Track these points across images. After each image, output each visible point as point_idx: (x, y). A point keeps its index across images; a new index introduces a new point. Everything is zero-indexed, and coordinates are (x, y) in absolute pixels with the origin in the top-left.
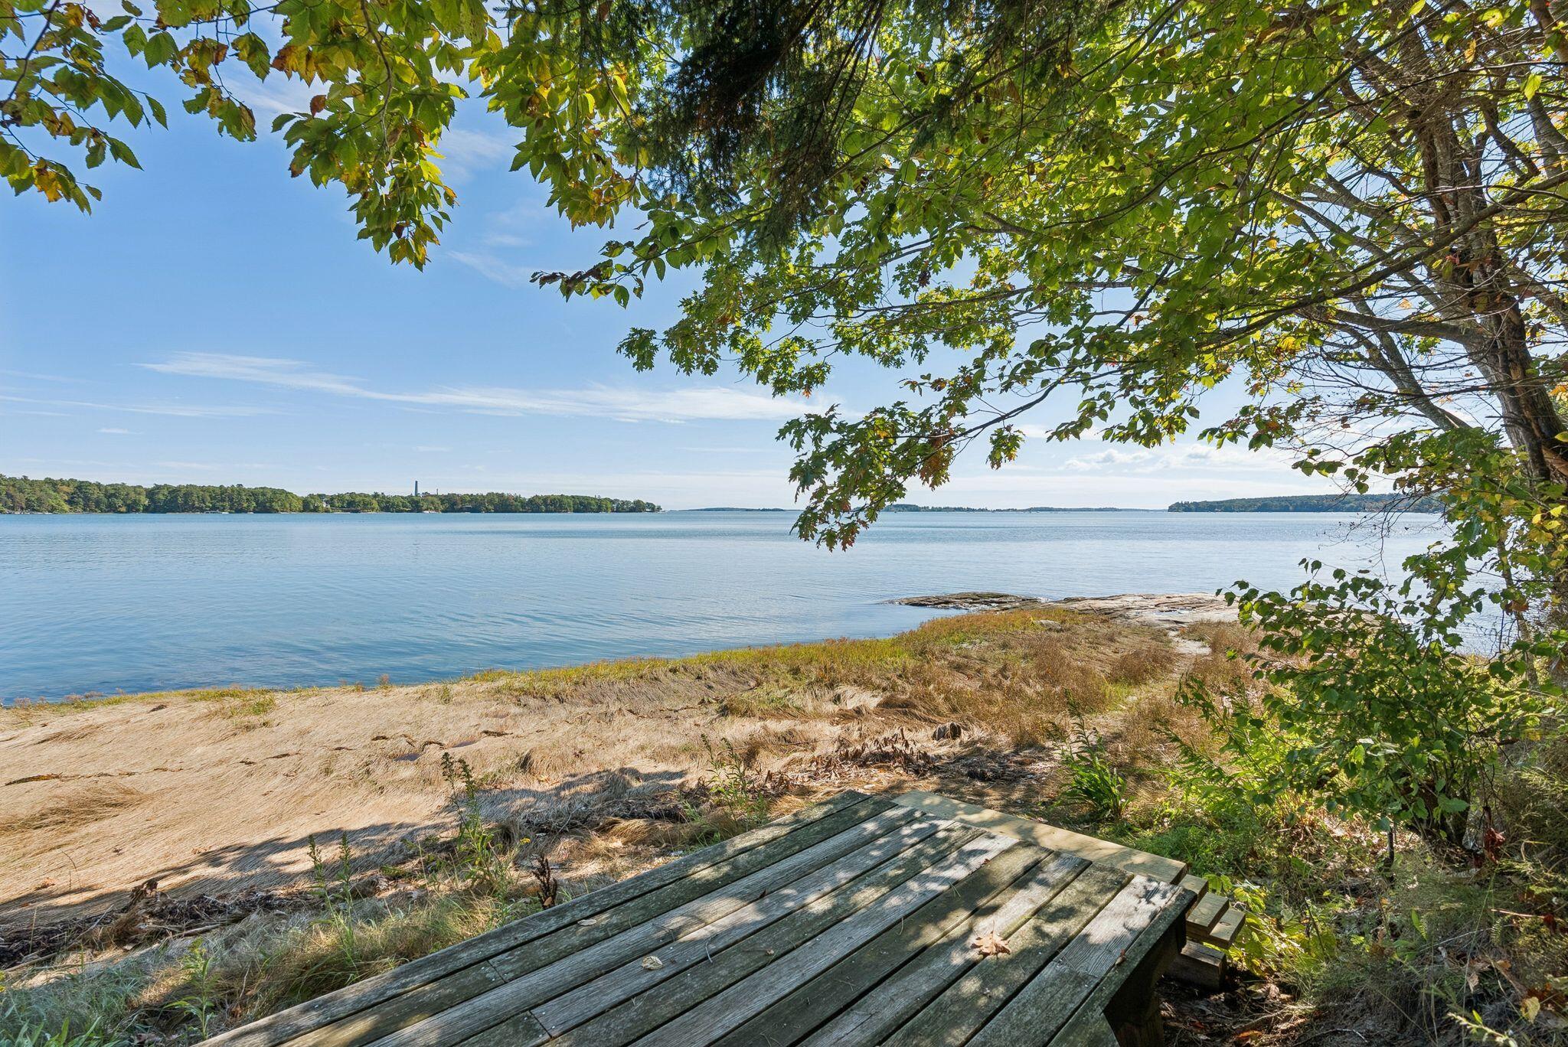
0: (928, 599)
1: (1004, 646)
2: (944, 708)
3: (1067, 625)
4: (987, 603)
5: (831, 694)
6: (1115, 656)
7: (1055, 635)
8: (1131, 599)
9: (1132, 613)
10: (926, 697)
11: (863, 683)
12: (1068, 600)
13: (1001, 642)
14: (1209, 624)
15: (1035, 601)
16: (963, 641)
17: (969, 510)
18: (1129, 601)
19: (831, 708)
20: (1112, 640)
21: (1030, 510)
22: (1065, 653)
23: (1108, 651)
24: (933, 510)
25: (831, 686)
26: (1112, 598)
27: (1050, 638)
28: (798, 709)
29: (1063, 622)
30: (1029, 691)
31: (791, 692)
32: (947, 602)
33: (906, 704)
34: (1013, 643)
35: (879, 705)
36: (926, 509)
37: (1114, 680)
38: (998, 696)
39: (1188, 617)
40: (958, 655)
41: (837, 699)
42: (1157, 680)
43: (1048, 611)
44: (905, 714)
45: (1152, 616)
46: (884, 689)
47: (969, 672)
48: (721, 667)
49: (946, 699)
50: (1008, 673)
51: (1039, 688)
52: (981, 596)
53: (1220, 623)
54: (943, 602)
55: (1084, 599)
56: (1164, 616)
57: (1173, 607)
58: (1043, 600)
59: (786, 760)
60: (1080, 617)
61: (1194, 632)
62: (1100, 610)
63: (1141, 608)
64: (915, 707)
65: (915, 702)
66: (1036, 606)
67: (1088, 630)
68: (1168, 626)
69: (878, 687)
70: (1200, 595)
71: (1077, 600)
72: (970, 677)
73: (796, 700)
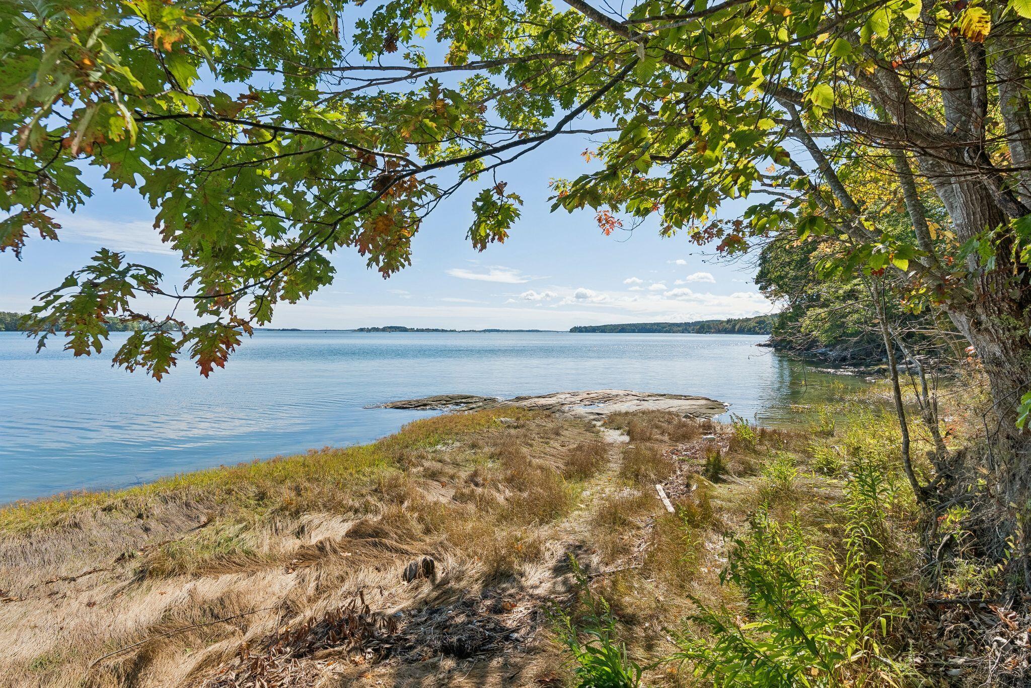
0: (409, 402)
1: (474, 446)
2: (417, 528)
3: (521, 422)
4: (457, 404)
5: (294, 526)
6: (564, 449)
7: (513, 431)
8: (563, 396)
9: (566, 408)
10: (398, 520)
11: (334, 507)
12: (519, 399)
13: (470, 442)
14: (619, 414)
15: (493, 400)
16: (438, 443)
17: (443, 331)
18: (561, 398)
19: (291, 544)
20: (558, 434)
21: (485, 331)
22: (525, 450)
23: (557, 445)
24: (418, 330)
25: (296, 514)
26: (550, 396)
27: (509, 435)
28: (247, 553)
29: (518, 419)
30: (500, 499)
31: (246, 528)
32: (425, 405)
33: (378, 533)
34: (481, 443)
35: (348, 535)
36: (412, 330)
37: (569, 476)
38: (471, 507)
39: (607, 409)
40: (433, 459)
41: (300, 532)
42: (601, 472)
43: (504, 409)
44: (375, 545)
45: (580, 410)
46: (356, 511)
47: (444, 479)
48: (173, 498)
49: (421, 519)
50: (480, 480)
51: (508, 493)
52: (452, 398)
53: (627, 413)
54: (421, 405)
55: (530, 398)
56: (588, 409)
57: (592, 401)
58: (500, 398)
59: (200, 656)
60: (531, 414)
61: (613, 421)
62: (543, 406)
63: (571, 403)
64: (386, 535)
65: (387, 528)
66: (495, 405)
67: (538, 426)
68: (592, 417)
69: (350, 509)
70: (608, 391)
71: (525, 399)
72: (444, 485)
73: (250, 540)
